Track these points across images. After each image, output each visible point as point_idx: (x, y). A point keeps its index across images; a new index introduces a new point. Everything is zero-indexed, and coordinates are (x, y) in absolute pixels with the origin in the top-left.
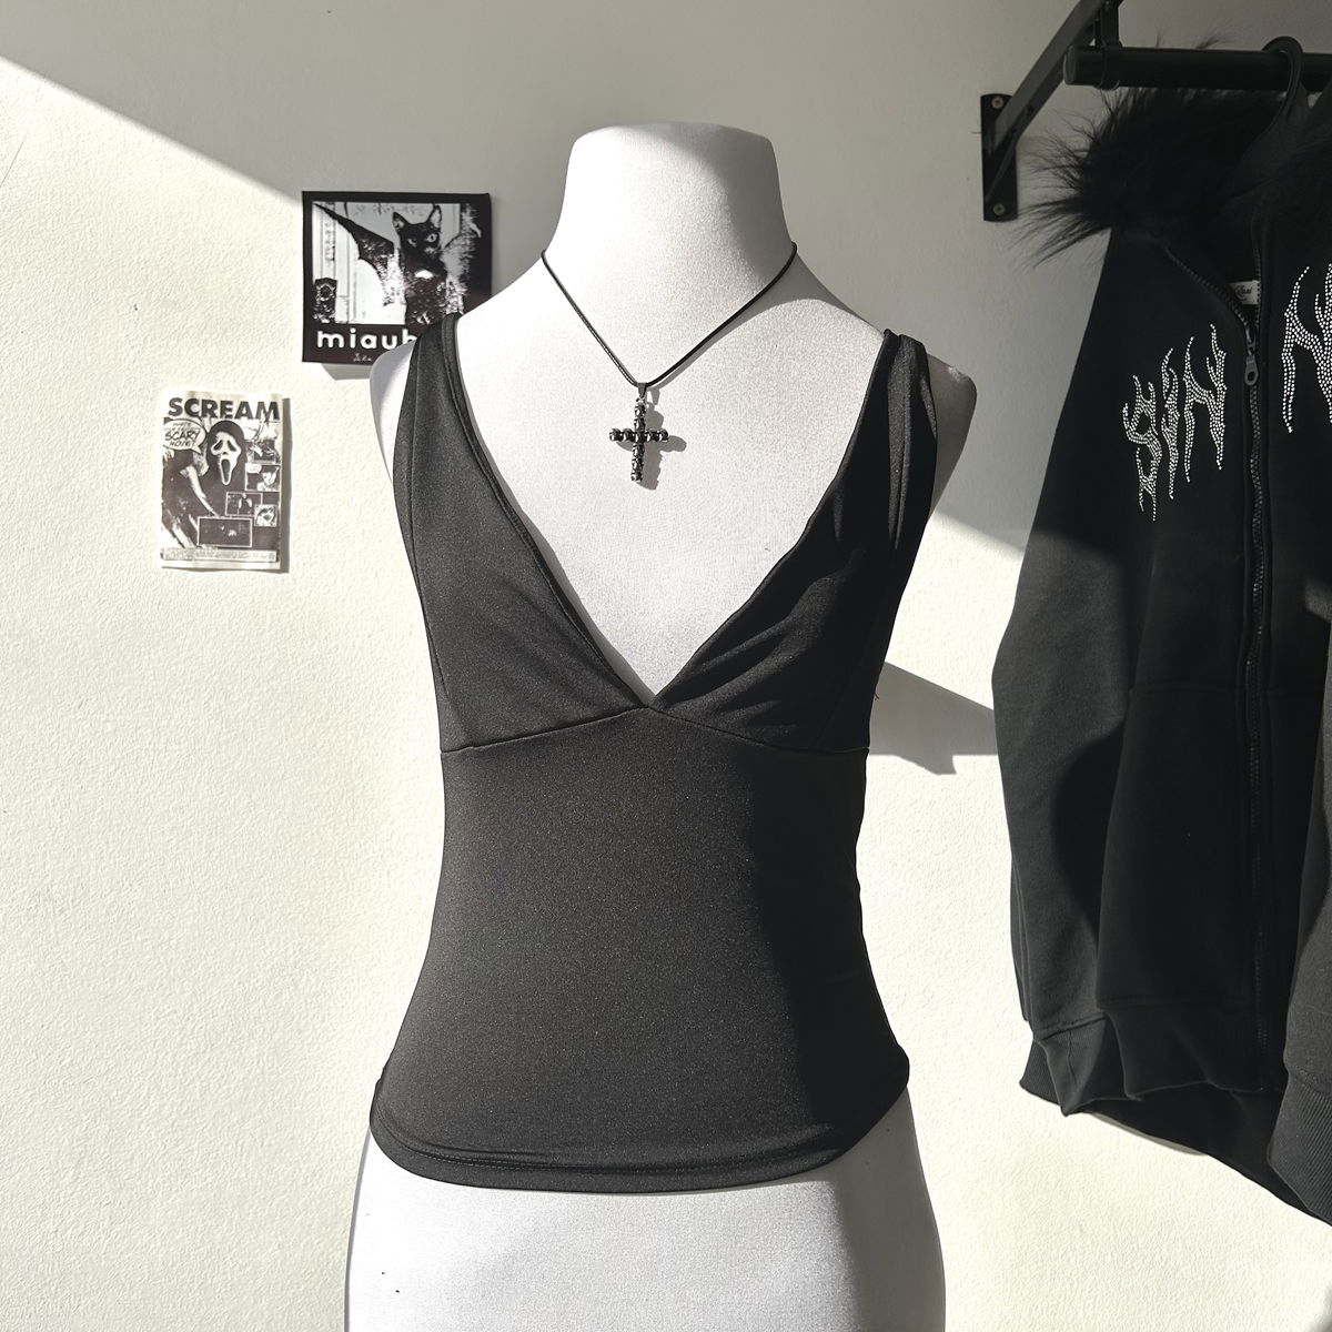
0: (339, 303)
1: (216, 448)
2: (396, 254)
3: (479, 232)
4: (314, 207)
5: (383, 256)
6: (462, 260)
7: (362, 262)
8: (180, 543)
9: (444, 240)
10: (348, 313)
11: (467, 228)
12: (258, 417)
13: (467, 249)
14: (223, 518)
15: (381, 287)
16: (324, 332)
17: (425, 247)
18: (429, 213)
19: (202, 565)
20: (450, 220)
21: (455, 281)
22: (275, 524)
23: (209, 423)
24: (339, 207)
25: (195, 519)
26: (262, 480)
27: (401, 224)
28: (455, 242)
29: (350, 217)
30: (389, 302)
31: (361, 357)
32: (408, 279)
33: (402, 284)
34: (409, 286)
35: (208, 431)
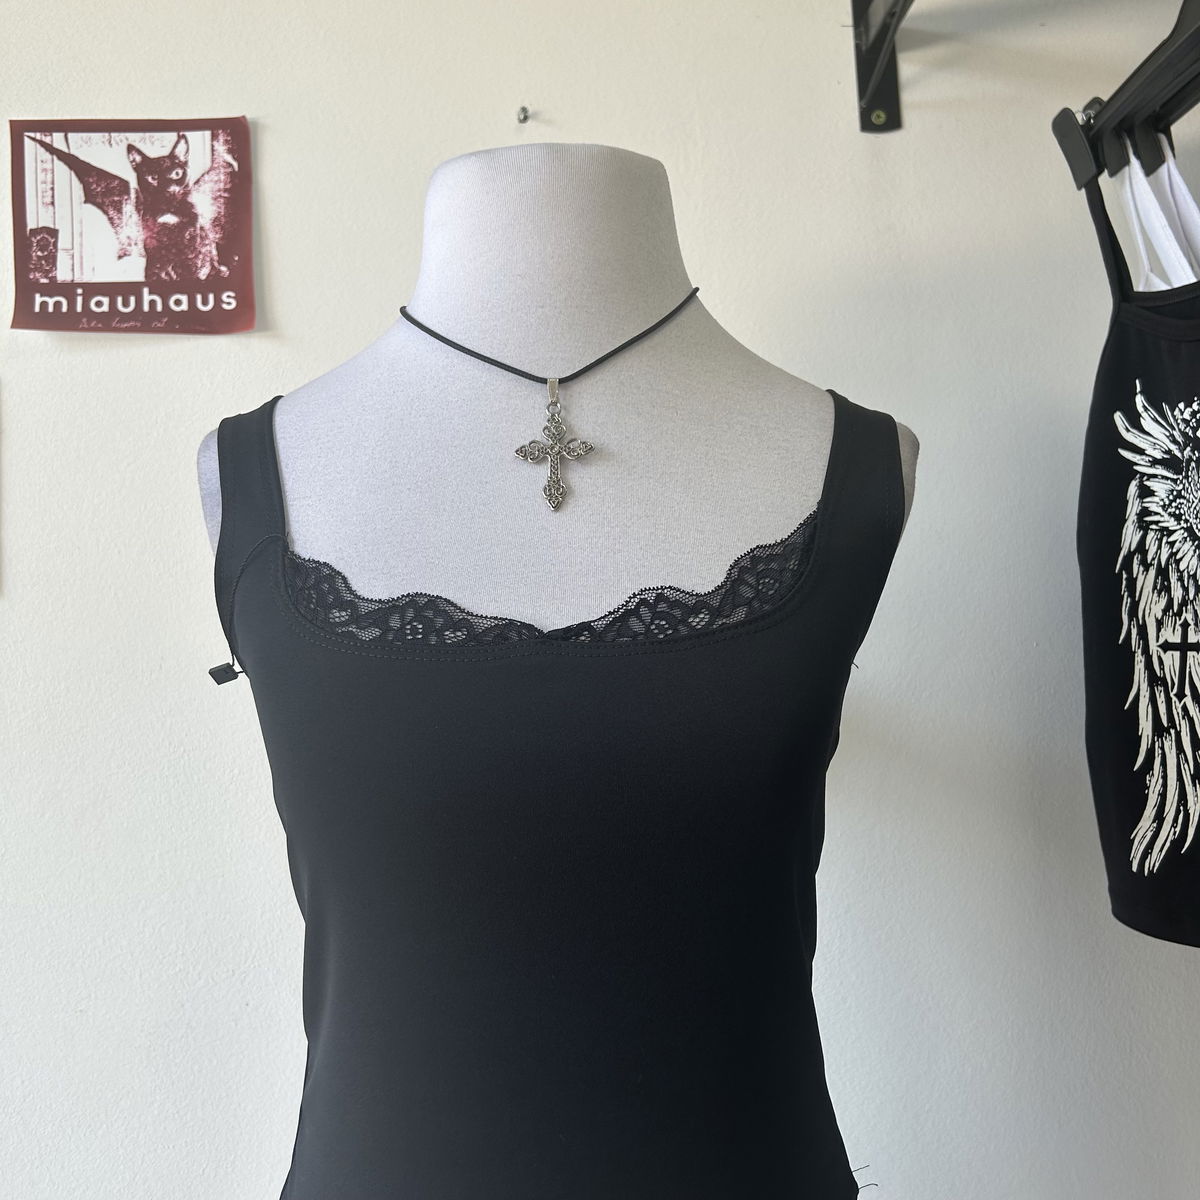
0: (62, 260)
2: (133, 195)
3: (235, 165)
4: (26, 140)
5: (116, 199)
6: (215, 199)
7: (89, 206)
9: (191, 177)
10: (73, 270)
11: (220, 160)
13: (222, 186)
15: (115, 236)
16: (42, 296)
17: (169, 186)
18: (172, 144)
20: (201, 154)
21: (208, 226)
24: (58, 140)
27: (138, 158)
28: (206, 177)
29: (73, 151)
30: (125, 255)
31: (89, 323)
32: (148, 226)
33: (141, 232)
34: (149, 234)
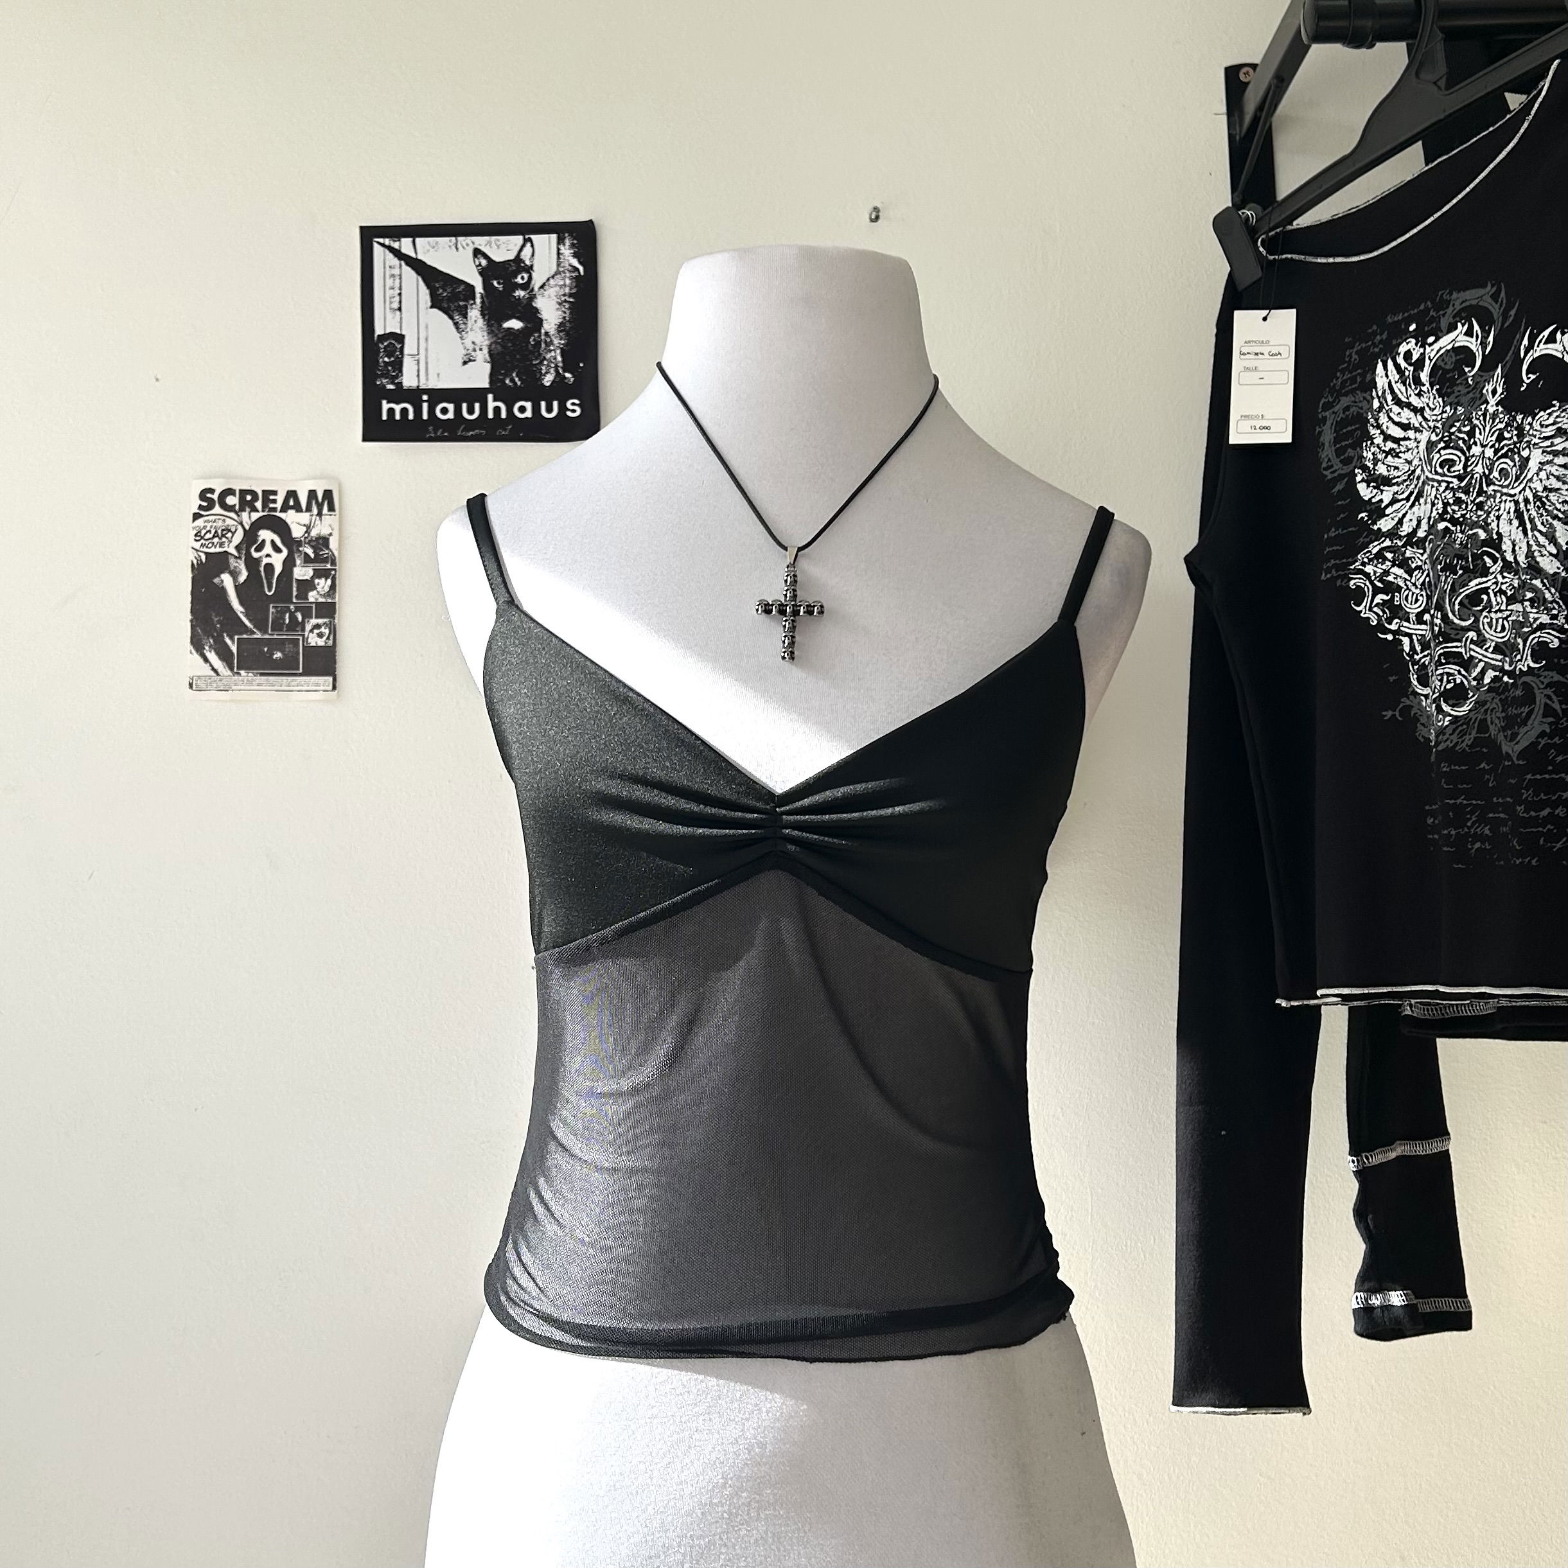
0: (408, 365)
1: (257, 550)
2: (478, 300)
3: (581, 268)
4: (376, 247)
5: (461, 303)
6: (560, 304)
7: (435, 310)
8: (214, 669)
9: (538, 280)
10: (418, 376)
11: (566, 264)
12: (309, 509)
13: (567, 290)
14: (267, 636)
15: (459, 339)
16: (388, 402)
17: (515, 292)
18: (518, 248)
20: (546, 257)
21: (552, 332)
22: (330, 643)
23: (248, 518)
24: (405, 245)
25: (233, 641)
26: (314, 588)
27: (484, 262)
28: (552, 282)
29: (420, 257)
30: (470, 360)
31: (435, 432)
32: (492, 331)
33: (486, 338)
34: (495, 339)
35: (247, 527)
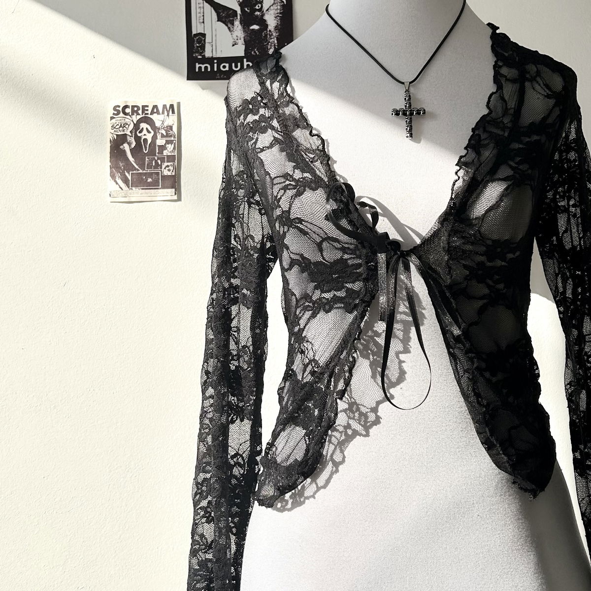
0: (208, 47)
1: (140, 132)
2: (239, 17)
3: (284, 1)
5: (231, 19)
6: (276, 17)
7: (219, 22)
8: (120, 187)
9: (265, 7)
10: (212, 52)
11: (278, 0)
13: (279, 11)
14: (145, 172)
15: (230, 35)
16: (199, 64)
17: (255, 12)
19: (133, 199)
21: (272, 30)
22: (174, 174)
23: (135, 118)
25: (128, 173)
26: (166, 149)
28: (272, 8)
30: (236, 44)
31: (220, 75)
32: (245, 31)
33: (243, 34)
34: (246, 34)
35: (135, 123)
